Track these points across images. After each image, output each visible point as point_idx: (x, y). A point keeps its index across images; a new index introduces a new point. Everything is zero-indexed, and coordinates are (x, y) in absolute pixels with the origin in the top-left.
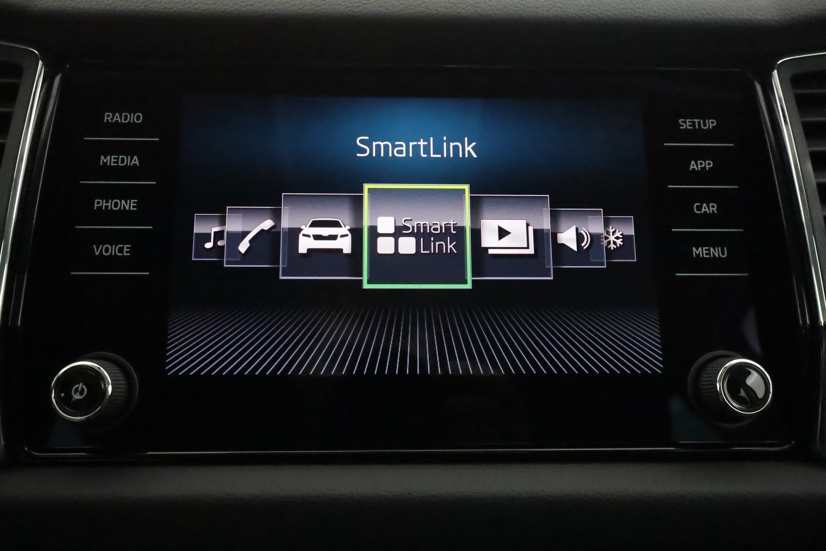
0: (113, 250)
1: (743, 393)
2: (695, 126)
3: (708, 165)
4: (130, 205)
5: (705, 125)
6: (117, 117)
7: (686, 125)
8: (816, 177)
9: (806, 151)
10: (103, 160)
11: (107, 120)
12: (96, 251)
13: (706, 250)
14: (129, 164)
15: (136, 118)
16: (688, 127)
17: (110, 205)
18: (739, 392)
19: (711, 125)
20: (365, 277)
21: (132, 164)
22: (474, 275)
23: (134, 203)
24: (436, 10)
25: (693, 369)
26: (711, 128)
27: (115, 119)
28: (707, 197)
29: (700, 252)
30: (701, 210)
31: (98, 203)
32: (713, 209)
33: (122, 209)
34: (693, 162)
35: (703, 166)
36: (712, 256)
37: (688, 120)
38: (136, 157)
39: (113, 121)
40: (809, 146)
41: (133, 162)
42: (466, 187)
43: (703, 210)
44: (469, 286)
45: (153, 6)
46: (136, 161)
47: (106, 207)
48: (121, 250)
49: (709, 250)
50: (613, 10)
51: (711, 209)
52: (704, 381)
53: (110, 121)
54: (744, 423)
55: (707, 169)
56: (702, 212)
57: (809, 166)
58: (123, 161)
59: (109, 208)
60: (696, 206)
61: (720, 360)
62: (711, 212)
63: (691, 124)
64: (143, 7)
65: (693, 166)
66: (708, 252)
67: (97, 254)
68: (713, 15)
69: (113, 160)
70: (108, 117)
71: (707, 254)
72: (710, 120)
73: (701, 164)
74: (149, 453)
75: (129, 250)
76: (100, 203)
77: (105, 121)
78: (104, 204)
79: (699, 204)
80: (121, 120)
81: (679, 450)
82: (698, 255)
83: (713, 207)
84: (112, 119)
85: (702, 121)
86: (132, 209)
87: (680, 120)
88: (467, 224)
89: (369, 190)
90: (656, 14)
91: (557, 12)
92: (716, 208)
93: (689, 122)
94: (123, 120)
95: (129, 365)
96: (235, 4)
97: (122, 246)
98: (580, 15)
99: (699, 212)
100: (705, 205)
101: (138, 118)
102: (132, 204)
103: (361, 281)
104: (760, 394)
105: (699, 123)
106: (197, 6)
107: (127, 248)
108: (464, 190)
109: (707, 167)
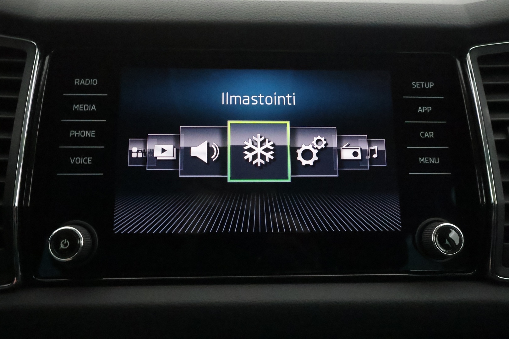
0: (82, 160)
1: (447, 242)
2: (422, 86)
3: (429, 109)
4: (91, 134)
5: (427, 86)
6: (82, 82)
7: (416, 86)
8: (491, 117)
9: (485, 101)
10: (75, 108)
11: (77, 84)
12: (72, 161)
13: (427, 159)
14: (90, 110)
15: (93, 82)
16: (417, 87)
17: (79, 134)
18: (445, 241)
19: (431, 86)
20: (229, 176)
21: (92, 110)
22: (292, 174)
23: (93, 132)
24: (270, 19)
25: (419, 228)
26: (431, 87)
27: (81, 83)
28: (428, 128)
29: (423, 161)
30: (424, 136)
31: (72, 133)
32: (431, 135)
33: (86, 136)
34: (420, 108)
35: (426, 110)
36: (430, 163)
37: (417, 83)
38: (94, 105)
39: (80, 84)
40: (487, 99)
41: (92, 108)
42: (288, 123)
43: (426, 136)
44: (289, 180)
45: (104, 16)
46: (94, 108)
47: (77, 135)
48: (86, 160)
49: (429, 159)
50: (374, 19)
51: (430, 135)
52: (425, 236)
53: (78, 84)
54: (448, 259)
55: (428, 112)
56: (425, 137)
57: (487, 111)
58: (86, 108)
59: (79, 136)
60: (422, 133)
61: (434, 223)
62: (430, 137)
63: (419, 85)
64: (98, 17)
65: (420, 110)
66: (428, 160)
67: (72, 163)
68: (432, 22)
69: (80, 107)
70: (77, 82)
71: (427, 161)
72: (430, 83)
73: (425, 109)
74: (104, 279)
75: (91, 160)
76: (73, 133)
77: (76, 84)
78: (76, 134)
79: (423, 132)
80: (85, 83)
81: (411, 275)
82: (422, 162)
83: (431, 134)
84: (80, 83)
85: (425, 83)
86: (92, 136)
87: (413, 83)
88: (288, 144)
89: (231, 124)
90: (399, 21)
91: (341, 20)
92: (433, 134)
93: (418, 84)
94: (86, 83)
95: (92, 227)
96: (152, 15)
97: (87, 158)
98: (355, 22)
99: (424, 137)
100: (426, 133)
101: (95, 82)
102: (92, 133)
103: (226, 178)
104: (457, 243)
105: (424, 84)
106: (130, 17)
107: (90, 159)
108: (286, 124)
109: (428, 110)
